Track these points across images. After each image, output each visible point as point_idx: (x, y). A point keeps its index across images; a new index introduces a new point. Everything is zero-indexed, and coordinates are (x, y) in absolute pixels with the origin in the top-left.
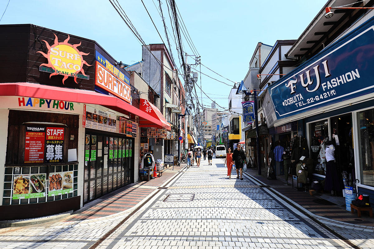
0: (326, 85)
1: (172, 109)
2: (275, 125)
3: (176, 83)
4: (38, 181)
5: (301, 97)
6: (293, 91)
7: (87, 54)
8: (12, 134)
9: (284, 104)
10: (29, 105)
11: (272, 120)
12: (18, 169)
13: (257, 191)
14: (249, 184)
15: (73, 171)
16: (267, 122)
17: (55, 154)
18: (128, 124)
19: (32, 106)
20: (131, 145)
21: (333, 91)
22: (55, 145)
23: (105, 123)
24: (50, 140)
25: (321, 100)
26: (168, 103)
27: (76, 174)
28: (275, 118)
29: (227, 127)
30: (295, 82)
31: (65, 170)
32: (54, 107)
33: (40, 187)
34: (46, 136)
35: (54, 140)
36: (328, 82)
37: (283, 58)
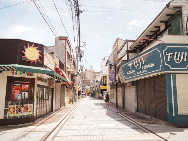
0: (143, 67)
1: (70, 72)
2: (125, 82)
3: (72, 57)
4: (19, 108)
5: (135, 71)
6: (131, 68)
7: (41, 51)
8: (8, 87)
9: (128, 74)
10: (16, 74)
11: (123, 80)
12: (10, 103)
13: (115, 114)
14: (111, 112)
15: (32, 104)
16: (121, 80)
17: (25, 96)
18: (51, 81)
19: (17, 74)
20: (52, 92)
21: (146, 70)
22: (25, 92)
23: (43, 81)
24: (23, 90)
25: (142, 73)
26: (68, 68)
27: (33, 105)
28: (124, 80)
29: (100, 82)
30: (132, 64)
31: (30, 104)
32: (26, 75)
33: (20, 111)
34: (22, 88)
35: (25, 90)
36: (144, 66)
37: (129, 49)
